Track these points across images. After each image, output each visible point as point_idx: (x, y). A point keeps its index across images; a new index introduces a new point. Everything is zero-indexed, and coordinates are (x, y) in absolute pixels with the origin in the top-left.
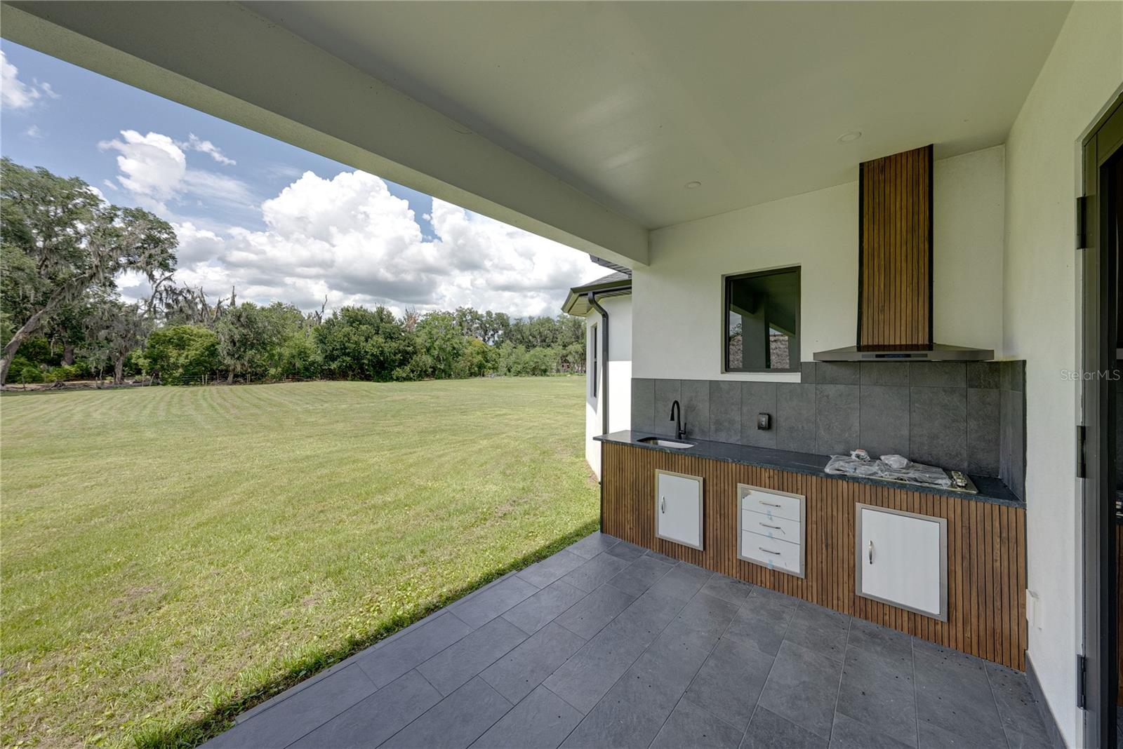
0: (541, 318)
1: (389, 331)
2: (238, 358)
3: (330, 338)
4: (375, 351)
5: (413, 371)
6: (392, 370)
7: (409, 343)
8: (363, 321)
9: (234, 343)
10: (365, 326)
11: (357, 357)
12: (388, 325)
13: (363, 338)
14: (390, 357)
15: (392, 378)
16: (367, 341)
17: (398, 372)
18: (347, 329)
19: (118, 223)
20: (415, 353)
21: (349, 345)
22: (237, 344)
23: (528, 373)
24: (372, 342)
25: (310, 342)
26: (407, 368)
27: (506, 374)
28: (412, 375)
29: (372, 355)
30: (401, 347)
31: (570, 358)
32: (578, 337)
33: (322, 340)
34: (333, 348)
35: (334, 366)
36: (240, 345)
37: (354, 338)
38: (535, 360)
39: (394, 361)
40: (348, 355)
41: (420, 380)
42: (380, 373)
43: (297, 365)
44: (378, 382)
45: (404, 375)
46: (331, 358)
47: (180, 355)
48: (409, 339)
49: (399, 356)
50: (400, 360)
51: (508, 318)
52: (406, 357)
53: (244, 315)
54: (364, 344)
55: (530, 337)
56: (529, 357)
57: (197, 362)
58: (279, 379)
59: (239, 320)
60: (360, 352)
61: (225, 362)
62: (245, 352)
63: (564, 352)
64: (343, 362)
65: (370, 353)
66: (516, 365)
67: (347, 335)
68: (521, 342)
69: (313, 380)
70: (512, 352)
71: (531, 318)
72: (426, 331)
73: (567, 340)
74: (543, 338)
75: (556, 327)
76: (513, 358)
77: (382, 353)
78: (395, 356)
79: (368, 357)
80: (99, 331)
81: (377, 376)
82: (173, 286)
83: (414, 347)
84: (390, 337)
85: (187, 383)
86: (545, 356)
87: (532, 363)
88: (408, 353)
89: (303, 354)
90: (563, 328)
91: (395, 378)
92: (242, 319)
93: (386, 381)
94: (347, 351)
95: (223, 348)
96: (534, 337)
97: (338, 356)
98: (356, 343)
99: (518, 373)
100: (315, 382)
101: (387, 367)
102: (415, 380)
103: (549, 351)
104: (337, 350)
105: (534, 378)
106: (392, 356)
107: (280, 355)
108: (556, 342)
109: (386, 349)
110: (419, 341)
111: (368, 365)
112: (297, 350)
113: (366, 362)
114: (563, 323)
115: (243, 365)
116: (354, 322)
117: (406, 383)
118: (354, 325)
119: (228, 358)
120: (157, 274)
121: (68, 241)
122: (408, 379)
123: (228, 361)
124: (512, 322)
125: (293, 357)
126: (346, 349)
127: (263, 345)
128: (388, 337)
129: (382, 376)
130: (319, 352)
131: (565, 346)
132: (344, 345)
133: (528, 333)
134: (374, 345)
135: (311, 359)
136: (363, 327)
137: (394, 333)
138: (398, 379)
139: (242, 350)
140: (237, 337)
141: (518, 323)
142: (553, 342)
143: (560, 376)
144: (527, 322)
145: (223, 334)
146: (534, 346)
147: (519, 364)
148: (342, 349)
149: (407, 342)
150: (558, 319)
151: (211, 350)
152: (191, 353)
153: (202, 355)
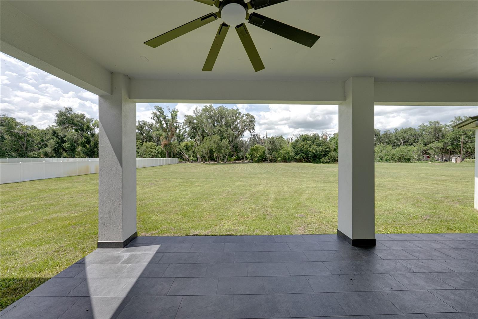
0: (404, 129)
1: (319, 143)
2: (270, 155)
3: (297, 147)
4: (314, 151)
5: (329, 159)
6: (320, 159)
7: (327, 147)
8: (308, 139)
9: (269, 150)
10: (309, 141)
11: (306, 154)
12: (318, 140)
13: (308, 146)
14: (319, 153)
15: (320, 162)
16: (310, 147)
17: (323, 159)
18: (302, 143)
19: (244, 118)
20: (330, 151)
21: (304, 149)
22: (270, 150)
23: (395, 161)
24: (312, 148)
25: (290, 149)
26: (327, 158)
27: (379, 161)
28: (329, 161)
29: (312, 153)
30: (324, 149)
31: (431, 152)
32: (438, 138)
33: (294, 148)
34: (298, 151)
35: (298, 157)
36: (271, 150)
37: (305, 146)
38: (401, 153)
39: (321, 155)
40: (303, 153)
41: (332, 163)
42: (315, 160)
43: (286, 157)
44: (314, 163)
45: (325, 161)
46: (297, 154)
47: (257, 154)
48: (327, 145)
49: (323, 153)
50: (324, 154)
51: (379, 131)
52: (326, 153)
53: (272, 141)
54: (309, 148)
55: (396, 141)
56: (395, 151)
57: (261, 156)
58: (280, 161)
59: (271, 143)
60: (307, 152)
61: (267, 156)
62: (272, 152)
63: (425, 148)
64: (301, 155)
65: (311, 152)
66: (386, 156)
67: (303, 145)
68: (388, 144)
69: (291, 162)
70: (384, 149)
71: (396, 129)
72: (335, 141)
73: (428, 140)
74: (406, 140)
75: (417, 133)
76: (384, 152)
77: (316, 152)
78: (321, 153)
79: (311, 153)
80: (241, 148)
81: (314, 161)
82: (255, 134)
83: (330, 149)
84: (319, 145)
85: (258, 162)
86: (409, 151)
87: (398, 155)
88: (326, 151)
89: (288, 153)
90: (424, 133)
91: (321, 162)
92: (271, 142)
93: (318, 163)
94: (303, 151)
95: (266, 152)
96: (398, 140)
97: (299, 154)
98: (306, 148)
99: (388, 161)
100: (292, 163)
101: (318, 158)
102: (330, 163)
103: (411, 148)
104: (299, 151)
105: (400, 164)
106: (320, 153)
107: (281, 153)
108: (418, 142)
109: (318, 150)
110: (331, 146)
111: (310, 157)
112: (286, 151)
113: (310, 155)
114: (423, 130)
115: (272, 157)
116: (305, 140)
117: (327, 165)
118: (305, 141)
119: (268, 155)
120: (251, 131)
121: (236, 125)
122: (327, 162)
123: (268, 156)
124: (381, 133)
125: (285, 154)
126: (303, 150)
127: (277, 150)
128: (318, 145)
129: (316, 161)
130: (293, 152)
131: (425, 144)
132: (302, 149)
133: (393, 138)
134: (313, 149)
135: (290, 155)
136: (308, 142)
137: (321, 143)
138: (323, 162)
139: (271, 152)
140: (270, 148)
141: (386, 133)
142: (414, 142)
143: (422, 163)
144: (393, 132)
145: (267, 146)
146: (399, 146)
147: (389, 156)
148: (301, 151)
149: (326, 147)
150: (419, 128)
151: (264, 152)
152: (260, 153)
153: (262, 154)
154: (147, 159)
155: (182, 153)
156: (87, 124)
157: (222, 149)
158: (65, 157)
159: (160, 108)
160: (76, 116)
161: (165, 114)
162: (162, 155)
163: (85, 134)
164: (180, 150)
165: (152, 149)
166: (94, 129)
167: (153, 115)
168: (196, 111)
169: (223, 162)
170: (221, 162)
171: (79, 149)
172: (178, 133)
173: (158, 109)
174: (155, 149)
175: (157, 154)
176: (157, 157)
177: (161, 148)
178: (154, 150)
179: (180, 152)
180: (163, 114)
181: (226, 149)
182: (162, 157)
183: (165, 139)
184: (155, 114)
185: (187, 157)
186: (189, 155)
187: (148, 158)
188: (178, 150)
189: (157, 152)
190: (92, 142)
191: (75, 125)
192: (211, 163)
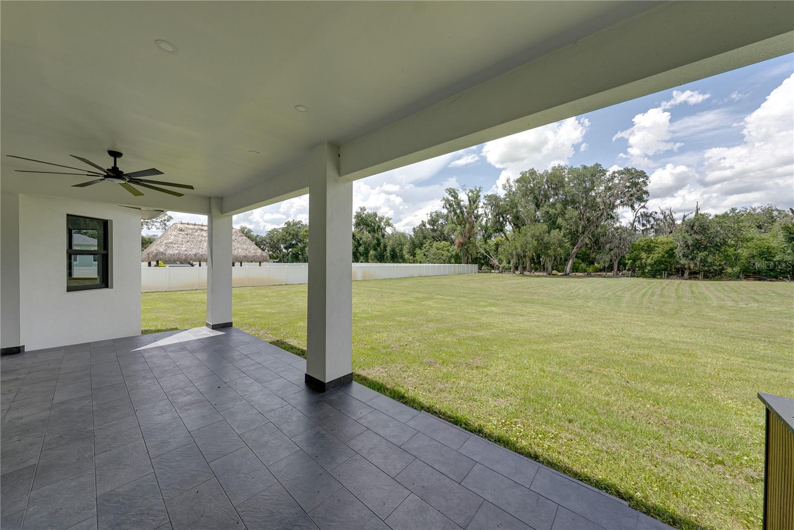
2: (692, 259)
9: (687, 246)
22: (691, 248)
36: (694, 248)
47: (648, 257)
57: (658, 262)
59: (693, 229)
61: (681, 261)
62: (698, 253)
82: (646, 211)
85: (654, 277)
89: (766, 254)
92: (695, 227)
95: (679, 252)
107: (737, 255)
115: (696, 264)
119: (684, 259)
120: (636, 205)
123: (683, 261)
125: (753, 257)
127: (716, 247)
135: (777, 258)
139: (695, 252)
140: (691, 242)
145: (679, 239)
151: (671, 253)
152: (655, 256)
153: (663, 257)
154: (436, 265)
155: (488, 256)
156: (379, 223)
157: (550, 249)
158: (361, 262)
159: (453, 189)
160: (369, 216)
161: (459, 198)
162: (457, 259)
163: (376, 235)
164: (487, 252)
165: (444, 250)
166: (385, 228)
167: (444, 202)
168: (507, 185)
169: (562, 274)
170: (560, 274)
171: (372, 252)
172: (484, 224)
173: (450, 193)
174: (448, 251)
175: (450, 258)
176: (450, 262)
177: (455, 249)
178: (445, 253)
179: (485, 254)
180: (457, 198)
181: (559, 249)
182: (456, 263)
183: (460, 236)
184: (447, 200)
185: (497, 263)
186: (500, 259)
187: (438, 263)
188: (483, 251)
189: (450, 254)
190: (382, 244)
191: (368, 225)
192: (537, 274)
